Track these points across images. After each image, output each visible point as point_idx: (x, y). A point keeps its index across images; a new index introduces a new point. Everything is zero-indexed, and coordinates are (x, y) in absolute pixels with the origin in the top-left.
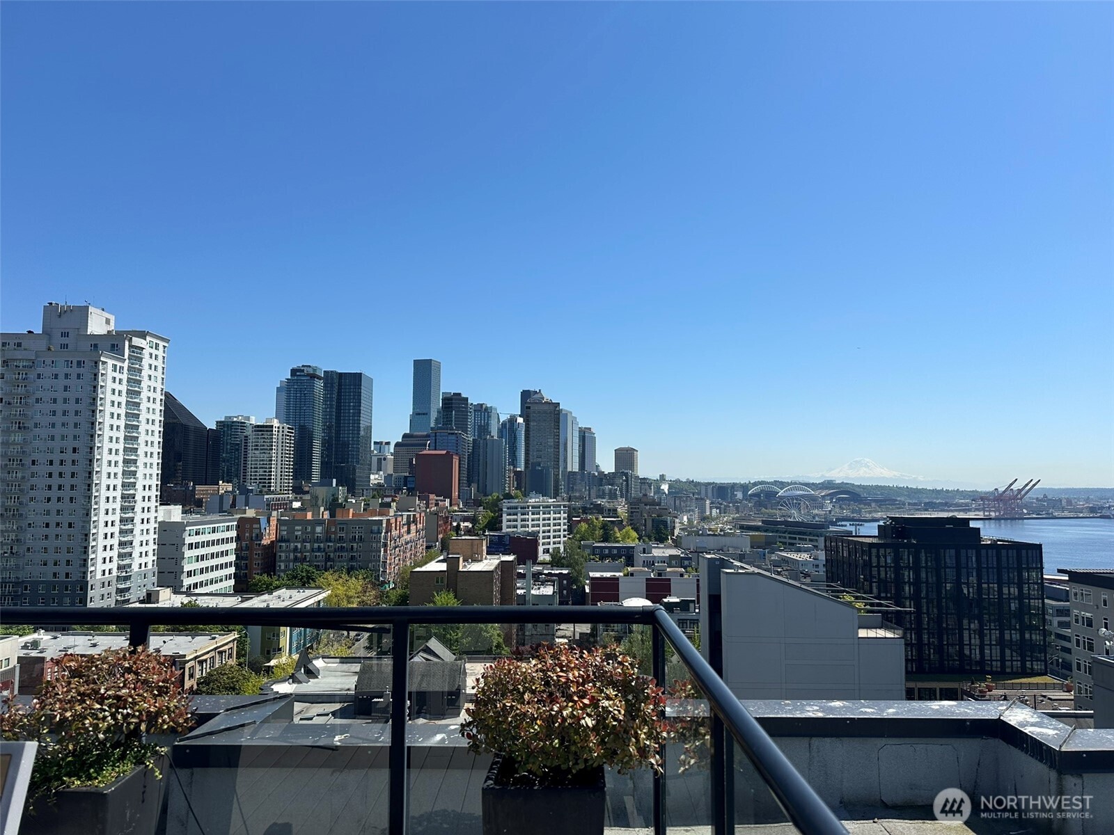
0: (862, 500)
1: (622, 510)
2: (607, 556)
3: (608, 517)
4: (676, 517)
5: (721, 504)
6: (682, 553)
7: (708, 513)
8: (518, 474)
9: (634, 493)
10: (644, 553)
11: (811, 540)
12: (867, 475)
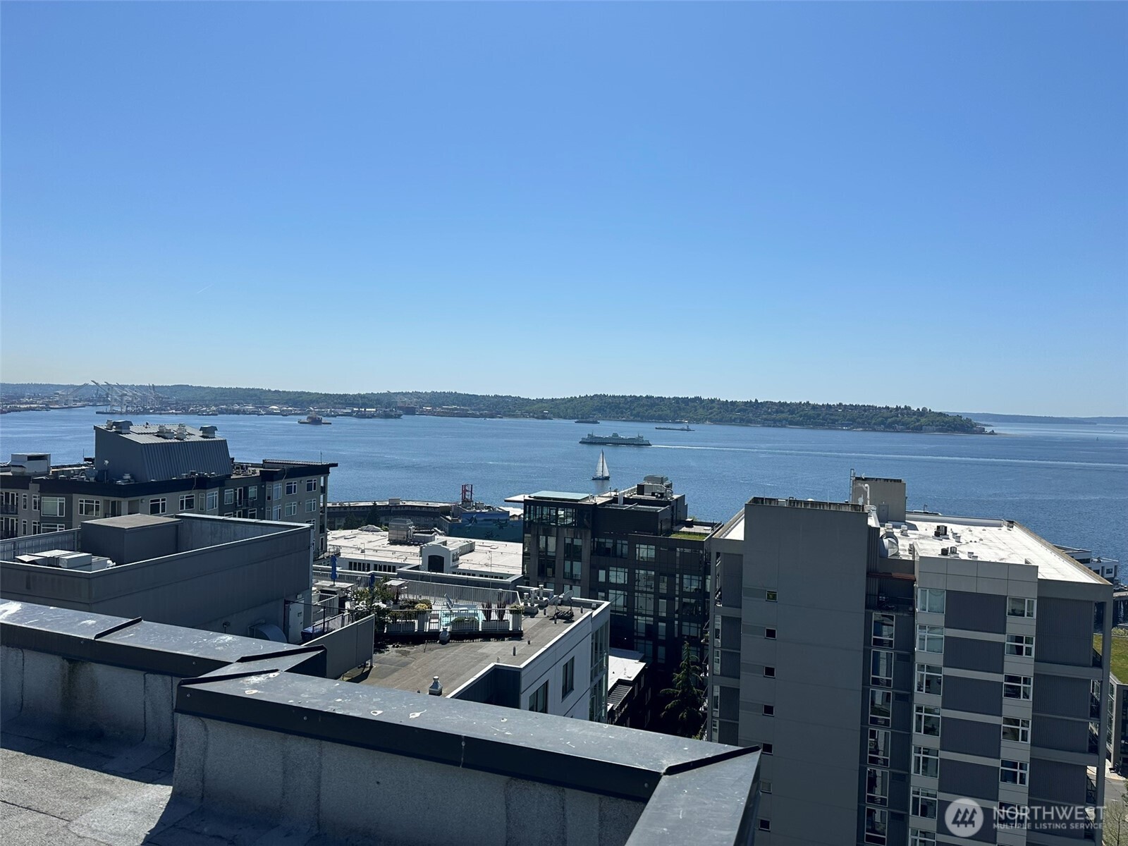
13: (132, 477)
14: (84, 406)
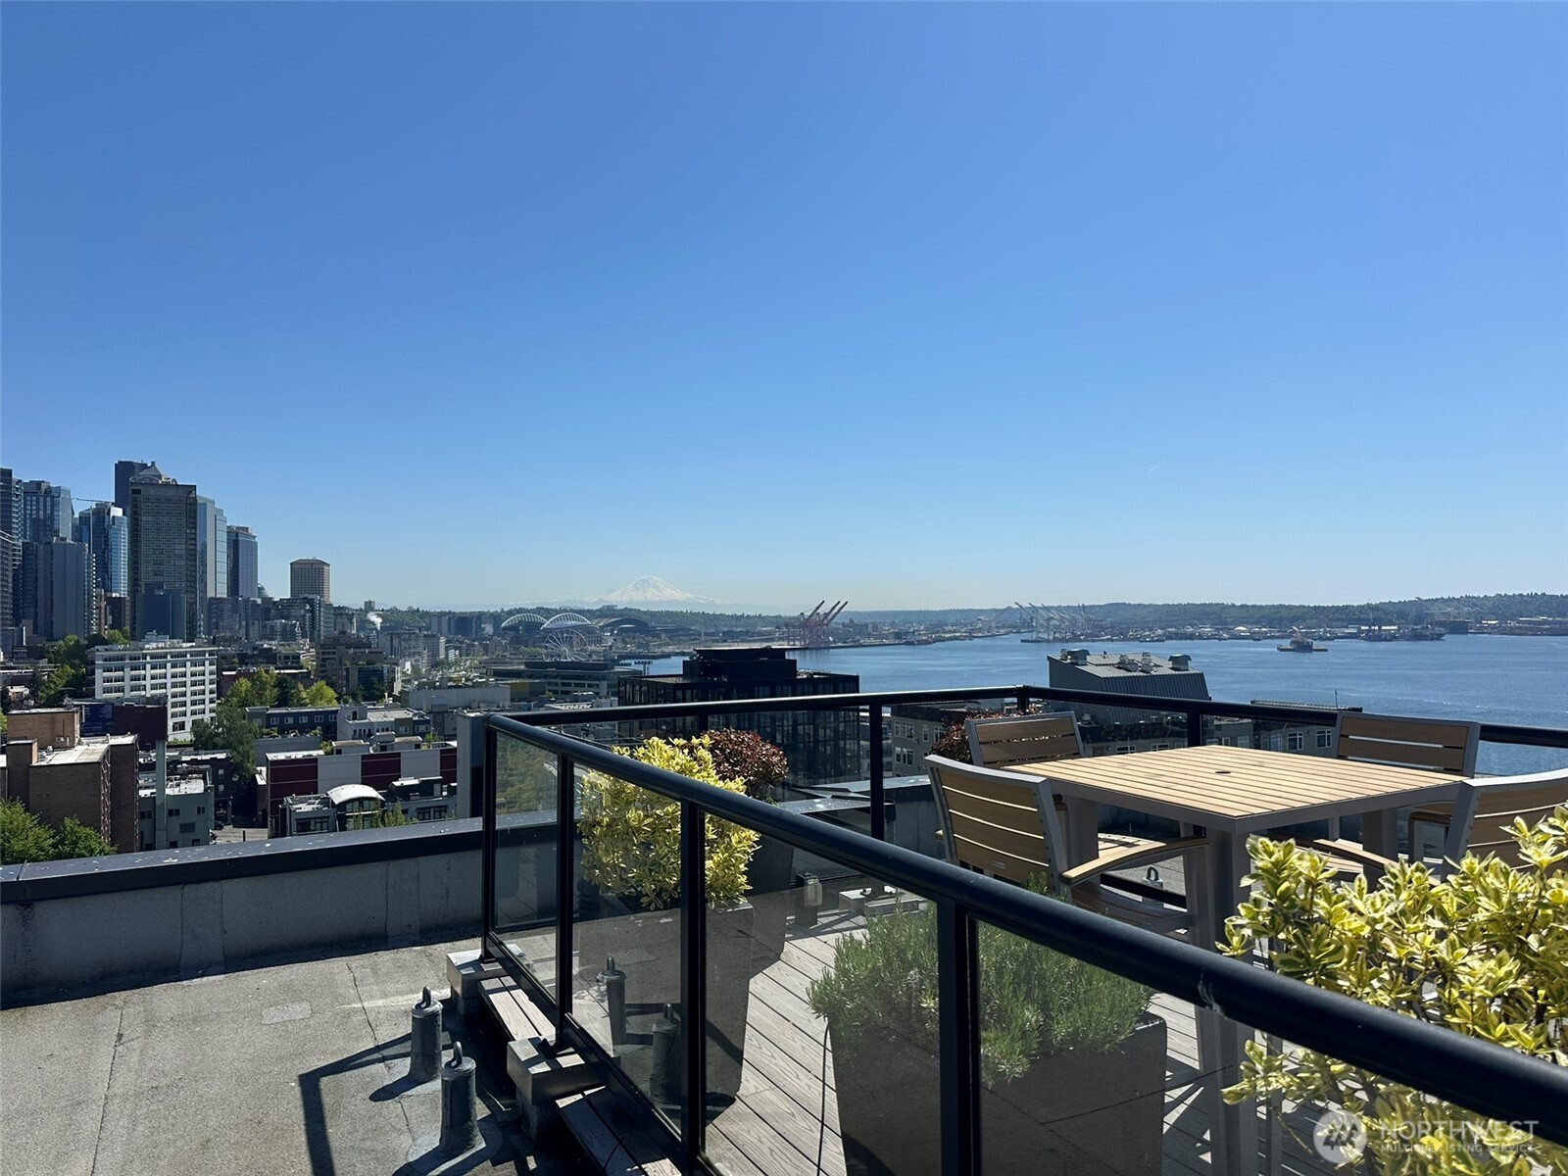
0: (649, 631)
1: (308, 656)
2: (292, 728)
3: (284, 669)
4: (397, 664)
5: (462, 643)
6: (415, 715)
7: (442, 657)
8: (115, 605)
9: (324, 630)
10: (355, 718)
11: (590, 686)
12: (656, 599)
13: (1093, 717)
14: (1007, 634)
